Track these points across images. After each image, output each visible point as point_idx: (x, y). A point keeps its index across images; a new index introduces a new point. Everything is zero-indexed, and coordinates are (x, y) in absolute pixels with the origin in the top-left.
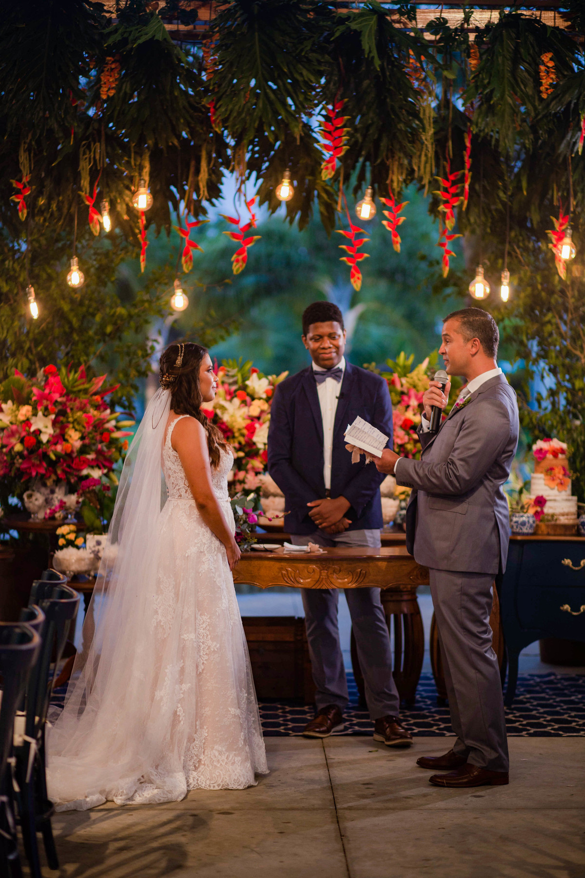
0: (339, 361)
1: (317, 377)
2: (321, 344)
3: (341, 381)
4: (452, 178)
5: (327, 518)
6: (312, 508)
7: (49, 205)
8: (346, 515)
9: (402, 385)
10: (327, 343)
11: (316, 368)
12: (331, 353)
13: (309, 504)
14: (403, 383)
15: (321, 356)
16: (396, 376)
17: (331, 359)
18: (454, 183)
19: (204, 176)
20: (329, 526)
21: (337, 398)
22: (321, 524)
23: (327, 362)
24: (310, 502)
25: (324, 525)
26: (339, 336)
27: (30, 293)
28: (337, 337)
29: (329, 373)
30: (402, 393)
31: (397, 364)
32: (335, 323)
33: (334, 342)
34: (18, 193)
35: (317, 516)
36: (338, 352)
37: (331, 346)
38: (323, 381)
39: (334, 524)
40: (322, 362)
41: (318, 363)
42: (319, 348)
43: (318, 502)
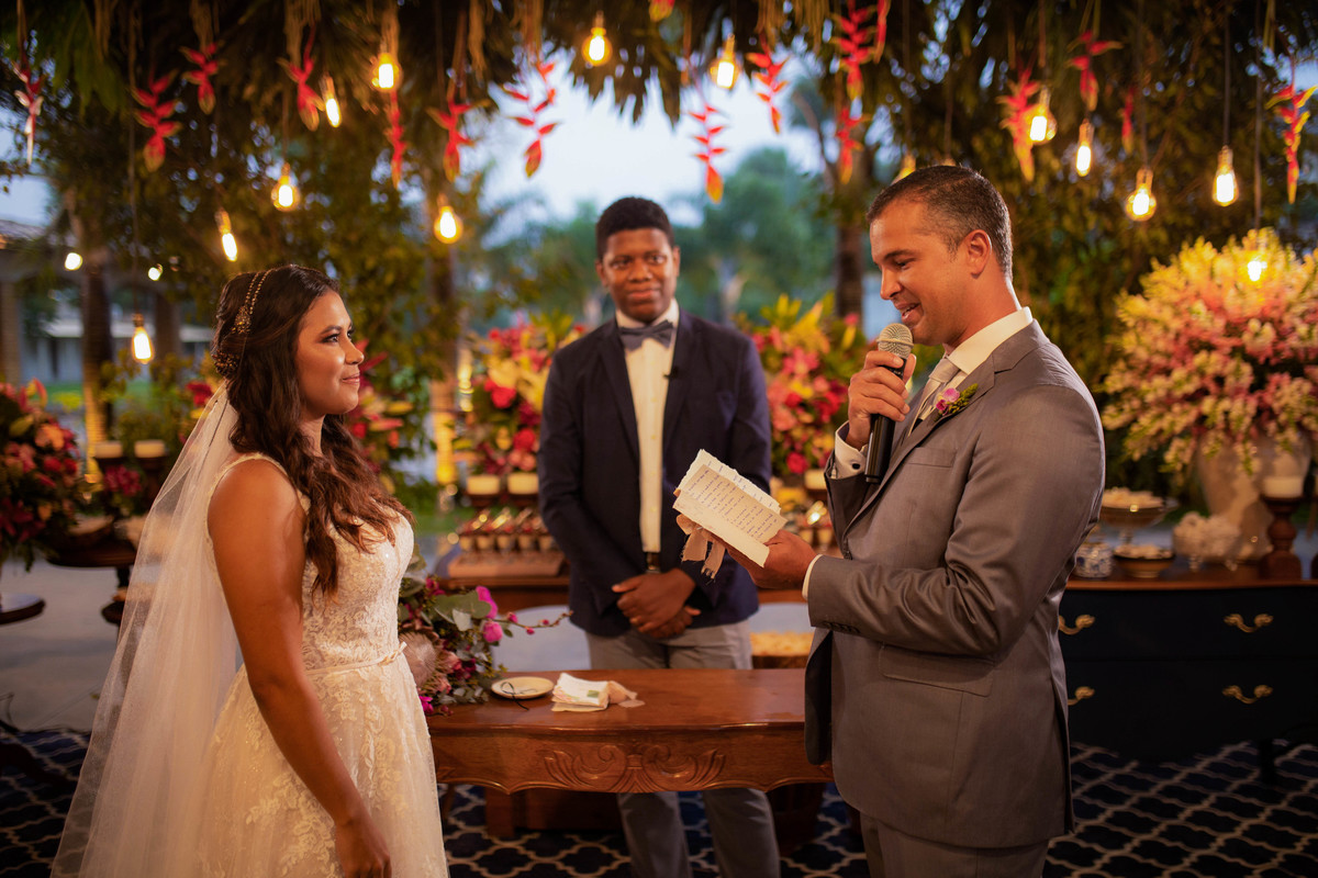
0: (666, 307)
1: (626, 339)
2: (630, 273)
3: (672, 345)
4: (856, 18)
5: (651, 613)
6: (620, 594)
7: (259, 95)
8: (690, 602)
9: (784, 343)
10: (643, 271)
11: (623, 321)
12: (648, 289)
13: (616, 588)
14: (785, 340)
15: (633, 296)
16: (774, 331)
17: (649, 301)
18: (862, 27)
19: (476, 34)
20: (658, 628)
21: (666, 376)
22: (641, 624)
23: (642, 308)
24: (618, 582)
25: (649, 625)
26: (665, 258)
27: (222, 223)
28: (660, 261)
29: (649, 329)
30: (784, 356)
31: (775, 315)
32: (657, 233)
33: (655, 269)
34: (196, 68)
35: (634, 609)
36: (662, 291)
37: (650, 276)
38: (638, 345)
39: (667, 623)
40: (633, 309)
41: (627, 313)
42: (627, 280)
43: (634, 581)
